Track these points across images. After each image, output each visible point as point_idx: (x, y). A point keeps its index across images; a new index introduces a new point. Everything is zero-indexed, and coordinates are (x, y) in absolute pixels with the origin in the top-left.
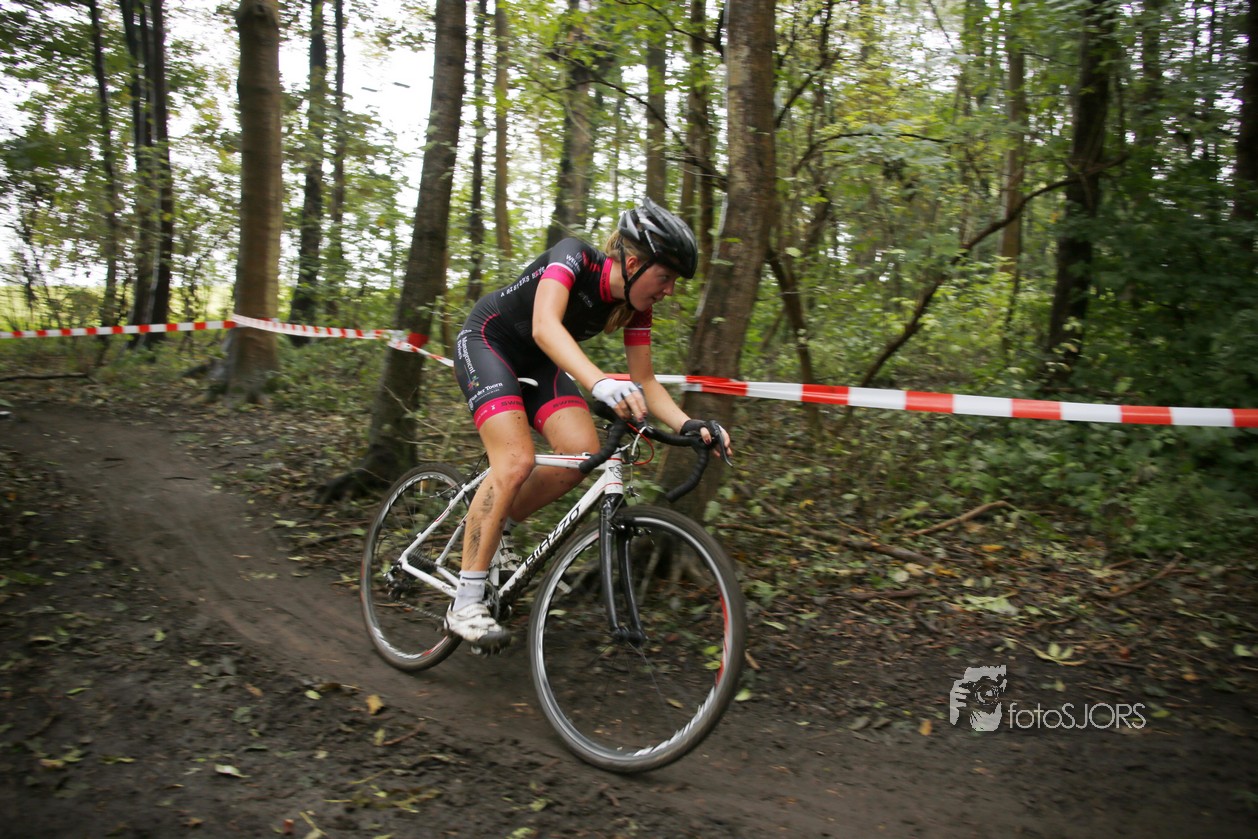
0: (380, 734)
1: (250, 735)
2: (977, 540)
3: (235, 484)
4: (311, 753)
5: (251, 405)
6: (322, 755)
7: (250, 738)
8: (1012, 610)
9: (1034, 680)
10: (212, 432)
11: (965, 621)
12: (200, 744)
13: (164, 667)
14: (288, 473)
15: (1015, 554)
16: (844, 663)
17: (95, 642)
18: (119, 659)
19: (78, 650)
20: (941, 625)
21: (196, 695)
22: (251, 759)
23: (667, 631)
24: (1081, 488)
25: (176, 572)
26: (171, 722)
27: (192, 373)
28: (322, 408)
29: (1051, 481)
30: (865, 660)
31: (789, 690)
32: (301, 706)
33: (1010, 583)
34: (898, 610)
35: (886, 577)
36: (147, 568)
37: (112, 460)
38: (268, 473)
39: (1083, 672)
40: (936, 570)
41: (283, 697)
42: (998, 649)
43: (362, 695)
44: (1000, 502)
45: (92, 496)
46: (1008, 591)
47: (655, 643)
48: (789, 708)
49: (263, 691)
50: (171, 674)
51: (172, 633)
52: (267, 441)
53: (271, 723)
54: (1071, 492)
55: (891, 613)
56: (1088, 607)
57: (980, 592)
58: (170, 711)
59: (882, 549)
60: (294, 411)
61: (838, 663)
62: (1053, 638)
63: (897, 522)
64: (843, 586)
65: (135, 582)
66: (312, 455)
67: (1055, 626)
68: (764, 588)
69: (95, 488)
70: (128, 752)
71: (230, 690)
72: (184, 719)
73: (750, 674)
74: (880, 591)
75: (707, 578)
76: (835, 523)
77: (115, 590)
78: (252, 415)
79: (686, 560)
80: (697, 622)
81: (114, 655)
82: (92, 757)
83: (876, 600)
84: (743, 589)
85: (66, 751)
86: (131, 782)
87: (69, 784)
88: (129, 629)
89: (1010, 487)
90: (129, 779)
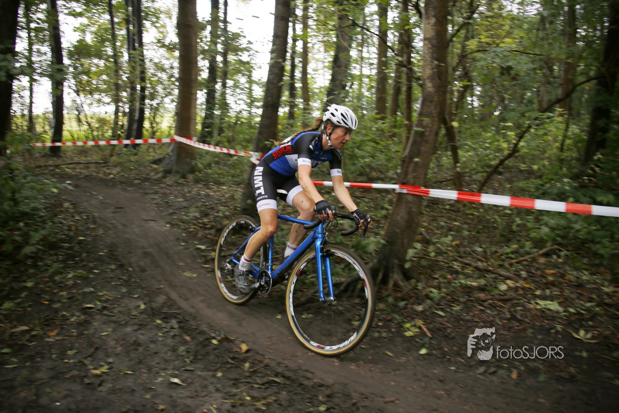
0: (247, 365)
1: (186, 362)
2: (543, 267)
3: (176, 224)
4: (214, 373)
5: (183, 180)
6: (219, 374)
7: (186, 364)
8: (561, 309)
9: (572, 350)
10: (165, 194)
11: (536, 314)
12: (163, 365)
13: (145, 323)
14: (201, 219)
15: (562, 276)
17: (113, 308)
18: (124, 318)
19: (105, 312)
20: (524, 316)
21: (160, 339)
22: (186, 375)
23: (386, 314)
24: (598, 240)
25: (149, 271)
26: (148, 353)
27: (157, 162)
29: (581, 235)
31: (446, 349)
32: (210, 347)
33: (560, 294)
34: (502, 307)
35: (496, 288)
36: (135, 269)
37: (119, 208)
38: (192, 219)
39: (597, 347)
40: (521, 285)
41: (201, 343)
42: (553, 331)
43: (238, 343)
44: (556, 247)
45: (109, 229)
46: (559, 298)
47: (380, 320)
48: (446, 359)
49: (192, 338)
50: (149, 327)
51: (149, 305)
52: (191, 199)
53: (195, 356)
54: (593, 242)
55: (499, 309)
56: (600, 310)
57: (544, 298)
58: (148, 347)
59: (494, 271)
60: (204, 183)
62: (582, 326)
63: (502, 255)
64: (475, 292)
65: (130, 276)
66: (212, 208)
67: (583, 320)
68: (435, 292)
69: (111, 224)
70: (129, 368)
71: (176, 337)
72: (155, 351)
73: (426, 340)
74: (493, 296)
75: (407, 286)
76: (471, 254)
77: (122, 281)
78: (183, 185)
79: (396, 277)
80: (401, 310)
81: (121, 316)
82: (114, 370)
83: (490, 301)
84: (424, 293)
85: (102, 366)
86: (131, 384)
87: (104, 384)
88: (129, 301)
89: (561, 237)
90: (130, 382)
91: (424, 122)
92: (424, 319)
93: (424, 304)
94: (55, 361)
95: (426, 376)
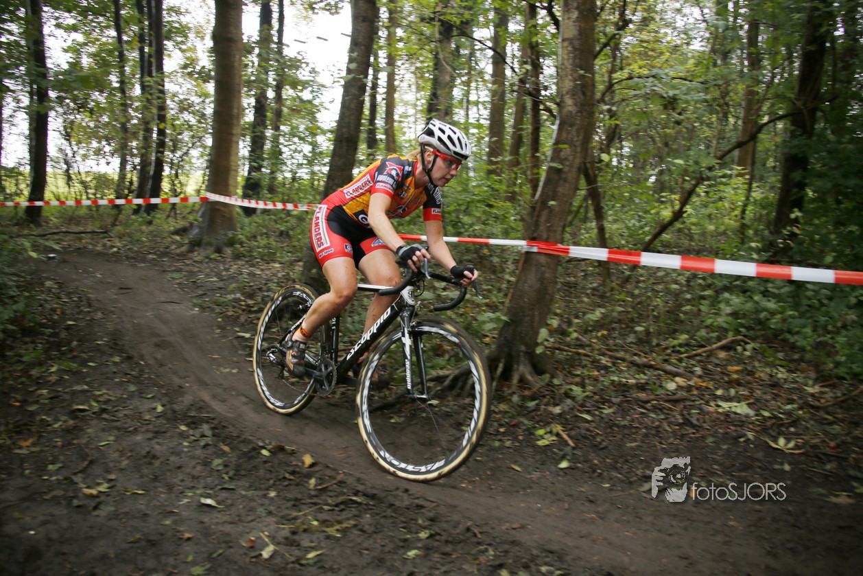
0: (313, 481)
1: (223, 478)
2: (724, 363)
3: (208, 307)
4: (265, 492)
5: (218, 255)
6: (273, 494)
7: (223, 480)
8: (751, 412)
9: (768, 462)
10: (191, 272)
11: (717, 419)
12: (189, 483)
13: (163, 430)
14: (244, 301)
15: (751, 373)
16: (634, 444)
17: (116, 411)
18: (133, 423)
19: (105, 416)
20: (701, 421)
21: (185, 450)
22: (224, 494)
23: (510, 417)
24: (797, 329)
25: (170, 366)
26: (169, 468)
27: (177, 232)
28: (266, 258)
29: (776, 323)
30: (649, 443)
31: (596, 462)
32: (256, 460)
33: (749, 394)
34: (670, 409)
35: (661, 386)
36: (149, 362)
37: (125, 289)
38: (231, 301)
39: (803, 458)
40: (696, 383)
41: (245, 454)
42: (742, 440)
43: (299, 454)
44: (740, 337)
45: (112, 312)
46: (748, 400)
47: (501, 426)
48: (596, 474)
49: (231, 448)
50: (168, 435)
51: (168, 407)
52: (229, 279)
53: (237, 471)
54: (789, 332)
55: (666, 411)
56: (804, 413)
57: (728, 399)
58: (168, 460)
59: (658, 367)
60: (247, 259)
61: (628, 445)
62: (780, 434)
63: (667, 348)
64: (631, 391)
65: (142, 371)
66: (260, 289)
67: (782, 425)
68: (577, 390)
69: (115, 307)
70: (140, 487)
71: (209, 447)
72: (177, 466)
73: (568, 449)
74: (657, 396)
75: (537, 382)
76: (623, 347)
77: (129, 376)
78: (218, 261)
79: (523, 369)
80: (530, 412)
81: (129, 420)
82: (117, 488)
83: (655, 402)
84: (562, 391)
85: (99, 484)
86: (143, 507)
87: (101, 507)
88: (139, 403)
89: (745, 327)
90: (141, 505)
92: (563, 424)
93: (562, 405)
94: (29, 478)
95: (570, 496)
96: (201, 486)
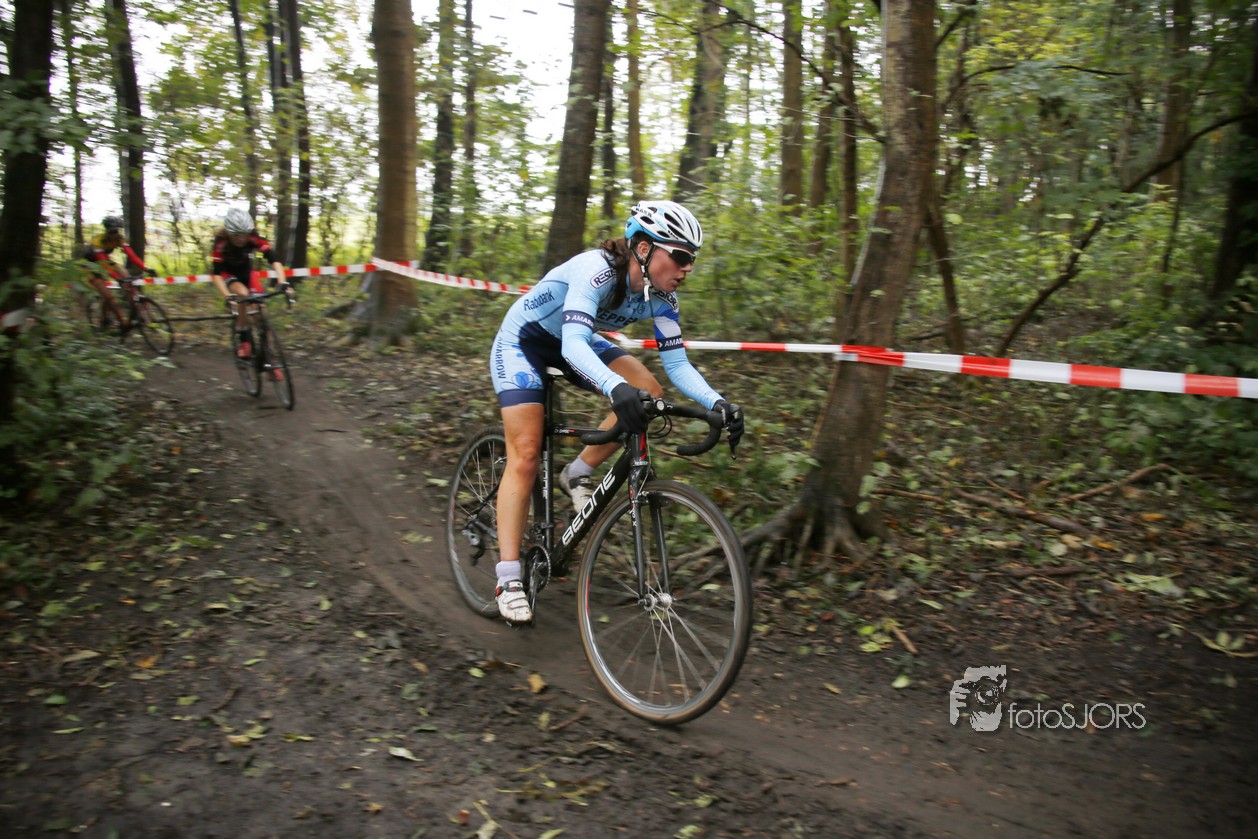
0: (544, 718)
1: (419, 714)
2: (1137, 506)
3: (385, 438)
4: (477, 736)
5: (393, 348)
6: (489, 738)
7: (420, 718)
8: (1177, 591)
9: (1202, 673)
10: (357, 377)
11: (1127, 602)
12: (373, 723)
13: (332, 639)
14: (435, 427)
15: (1177, 524)
16: (1002, 647)
17: (266, 610)
18: (290, 628)
19: (251, 618)
20: (1103, 607)
21: (365, 669)
22: (422, 740)
23: (822, 608)
24: (1248, 449)
25: (335, 534)
26: (342, 698)
27: (334, 313)
28: (462, 351)
29: (1214, 441)
30: (1024, 645)
31: (948, 677)
32: (465, 685)
33: (1174, 560)
34: (1056, 589)
35: (1042, 550)
36: (306, 529)
37: (266, 409)
38: (416, 426)
39: (1255, 666)
40: (1094, 543)
41: (447, 675)
42: (1163, 636)
43: (524, 673)
44: (1162, 465)
45: (249, 450)
46: (1171, 570)
47: (810, 621)
49: (429, 667)
50: (340, 645)
51: (337, 601)
52: (411, 386)
53: (438, 701)
54: (1236, 454)
55: (1051, 593)
57: (1142, 570)
58: (341, 686)
59: (1037, 518)
60: (436, 354)
61: (996, 648)
62: (1222, 625)
63: (1051, 485)
64: (1001, 561)
65: (297, 544)
66: (457, 404)
67: (1224, 612)
68: (919, 562)
69: (252, 440)
70: (306, 730)
71: (397, 665)
72: (355, 695)
73: (907, 658)
74: (1037, 567)
75: (861, 552)
76: (987, 484)
77: (280, 554)
78: (395, 358)
79: (840, 533)
80: (852, 599)
81: (283, 624)
82: (274, 733)
83: (1033, 578)
84: (898, 564)
85: (250, 727)
86: (310, 761)
87: (256, 763)
88: (297, 596)
89: (1170, 445)
90: (308, 758)
91: (890, 216)
92: (900, 617)
93: (899, 587)
94: (155, 718)
95: (911, 732)
96: (388, 727)
